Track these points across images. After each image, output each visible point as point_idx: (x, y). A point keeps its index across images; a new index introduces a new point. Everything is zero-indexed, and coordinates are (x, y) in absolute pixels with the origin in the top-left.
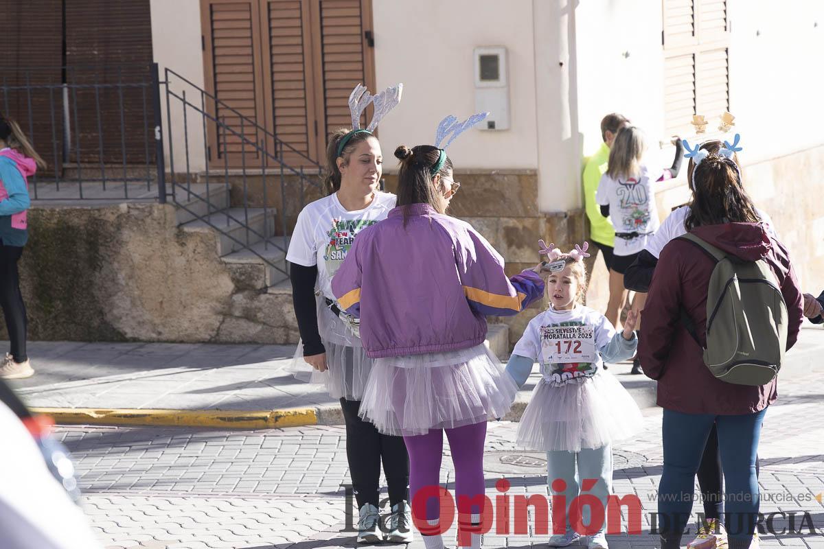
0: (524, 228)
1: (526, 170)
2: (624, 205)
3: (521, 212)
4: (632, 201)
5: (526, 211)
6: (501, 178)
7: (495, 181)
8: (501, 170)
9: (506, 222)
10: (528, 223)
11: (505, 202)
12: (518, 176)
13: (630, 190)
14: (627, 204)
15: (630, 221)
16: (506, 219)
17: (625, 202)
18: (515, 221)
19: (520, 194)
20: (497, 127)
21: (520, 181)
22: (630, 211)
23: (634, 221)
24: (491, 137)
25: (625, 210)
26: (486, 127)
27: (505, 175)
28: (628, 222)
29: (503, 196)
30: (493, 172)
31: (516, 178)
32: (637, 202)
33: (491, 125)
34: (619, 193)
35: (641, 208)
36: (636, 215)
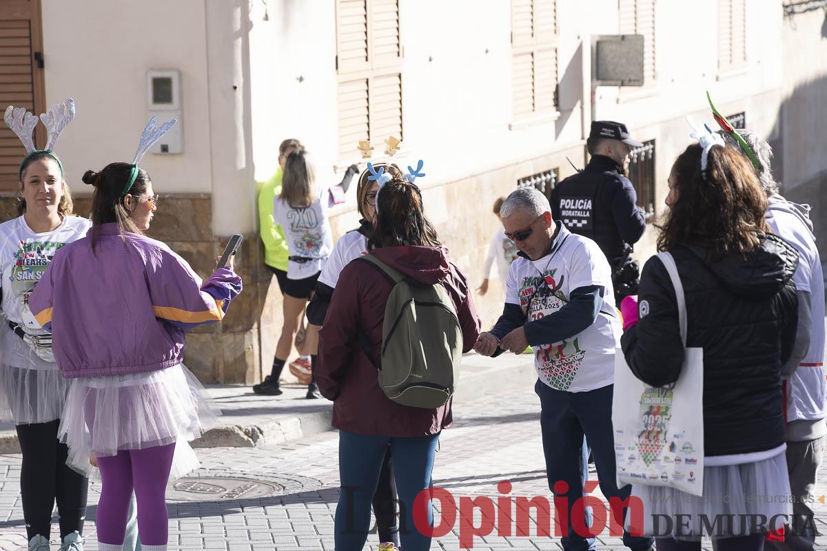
0: (199, 252)
1: (199, 194)
2: (295, 228)
3: (195, 236)
4: (303, 225)
5: (200, 235)
6: (174, 202)
7: (168, 205)
8: (174, 194)
9: (180, 246)
10: (202, 247)
11: (178, 226)
12: (193, 200)
13: (301, 213)
14: (297, 227)
15: (301, 244)
16: (179, 244)
17: (295, 225)
18: (189, 245)
19: (194, 218)
20: (171, 150)
21: (194, 205)
22: (301, 234)
23: (305, 244)
24: (164, 161)
25: (296, 234)
26: (159, 150)
27: (178, 199)
28: (299, 246)
29: (176, 220)
30: (167, 196)
31: (190, 201)
32: (308, 225)
33: (165, 149)
34: (290, 217)
35: (313, 232)
36: (306, 239)
